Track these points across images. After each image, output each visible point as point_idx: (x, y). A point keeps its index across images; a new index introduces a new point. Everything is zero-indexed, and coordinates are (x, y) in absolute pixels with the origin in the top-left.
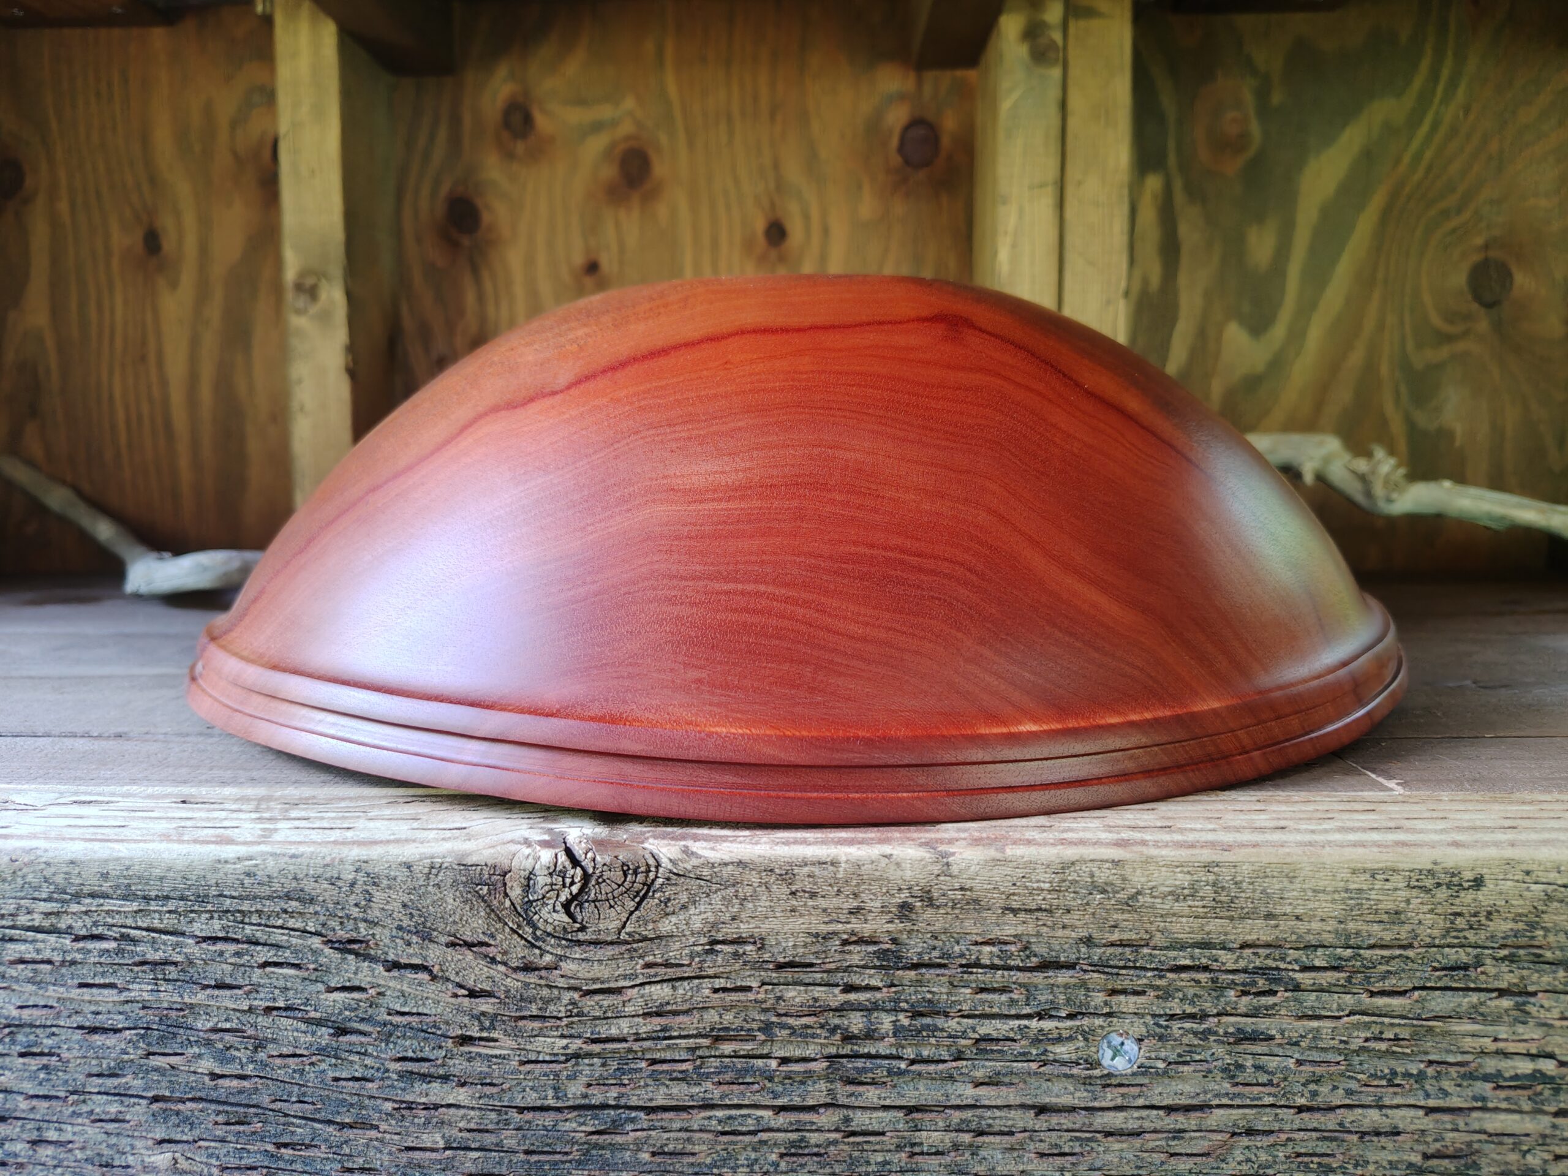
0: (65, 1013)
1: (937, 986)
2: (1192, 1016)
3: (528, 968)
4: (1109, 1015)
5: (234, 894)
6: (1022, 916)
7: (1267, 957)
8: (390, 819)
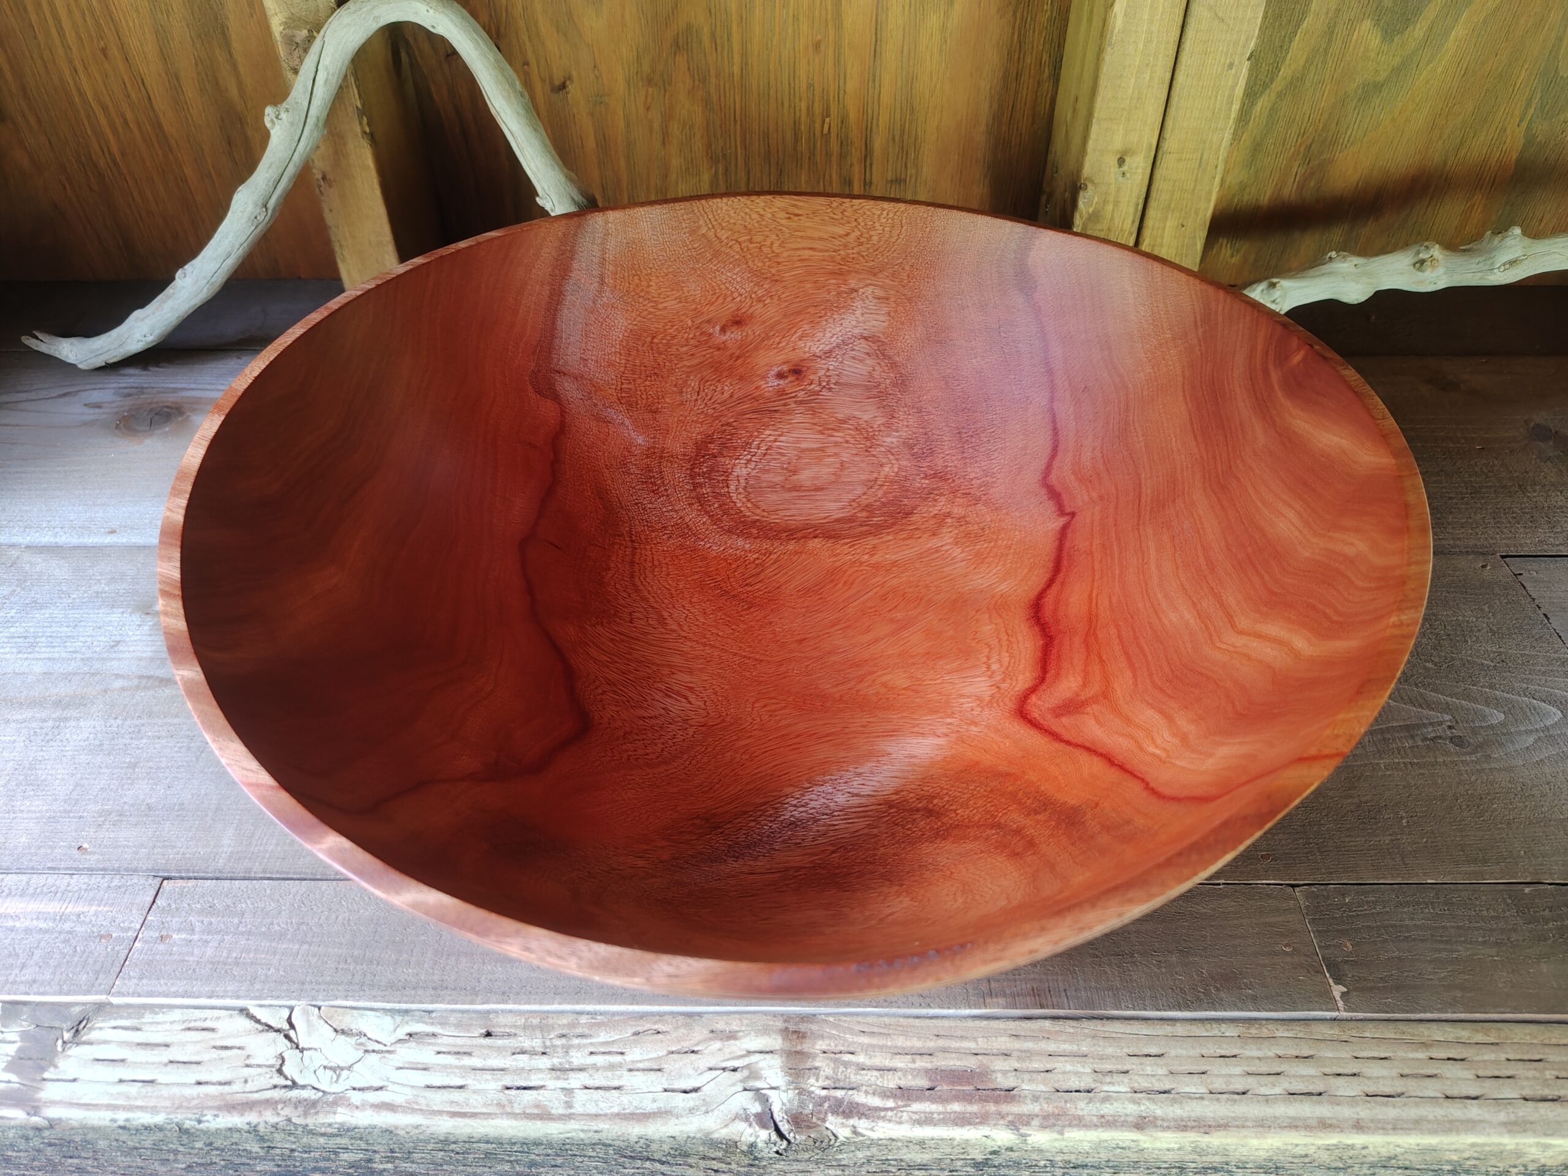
5: (560, 1143)
6: (1069, 1154)
7: (1218, 1165)
8: (644, 1070)
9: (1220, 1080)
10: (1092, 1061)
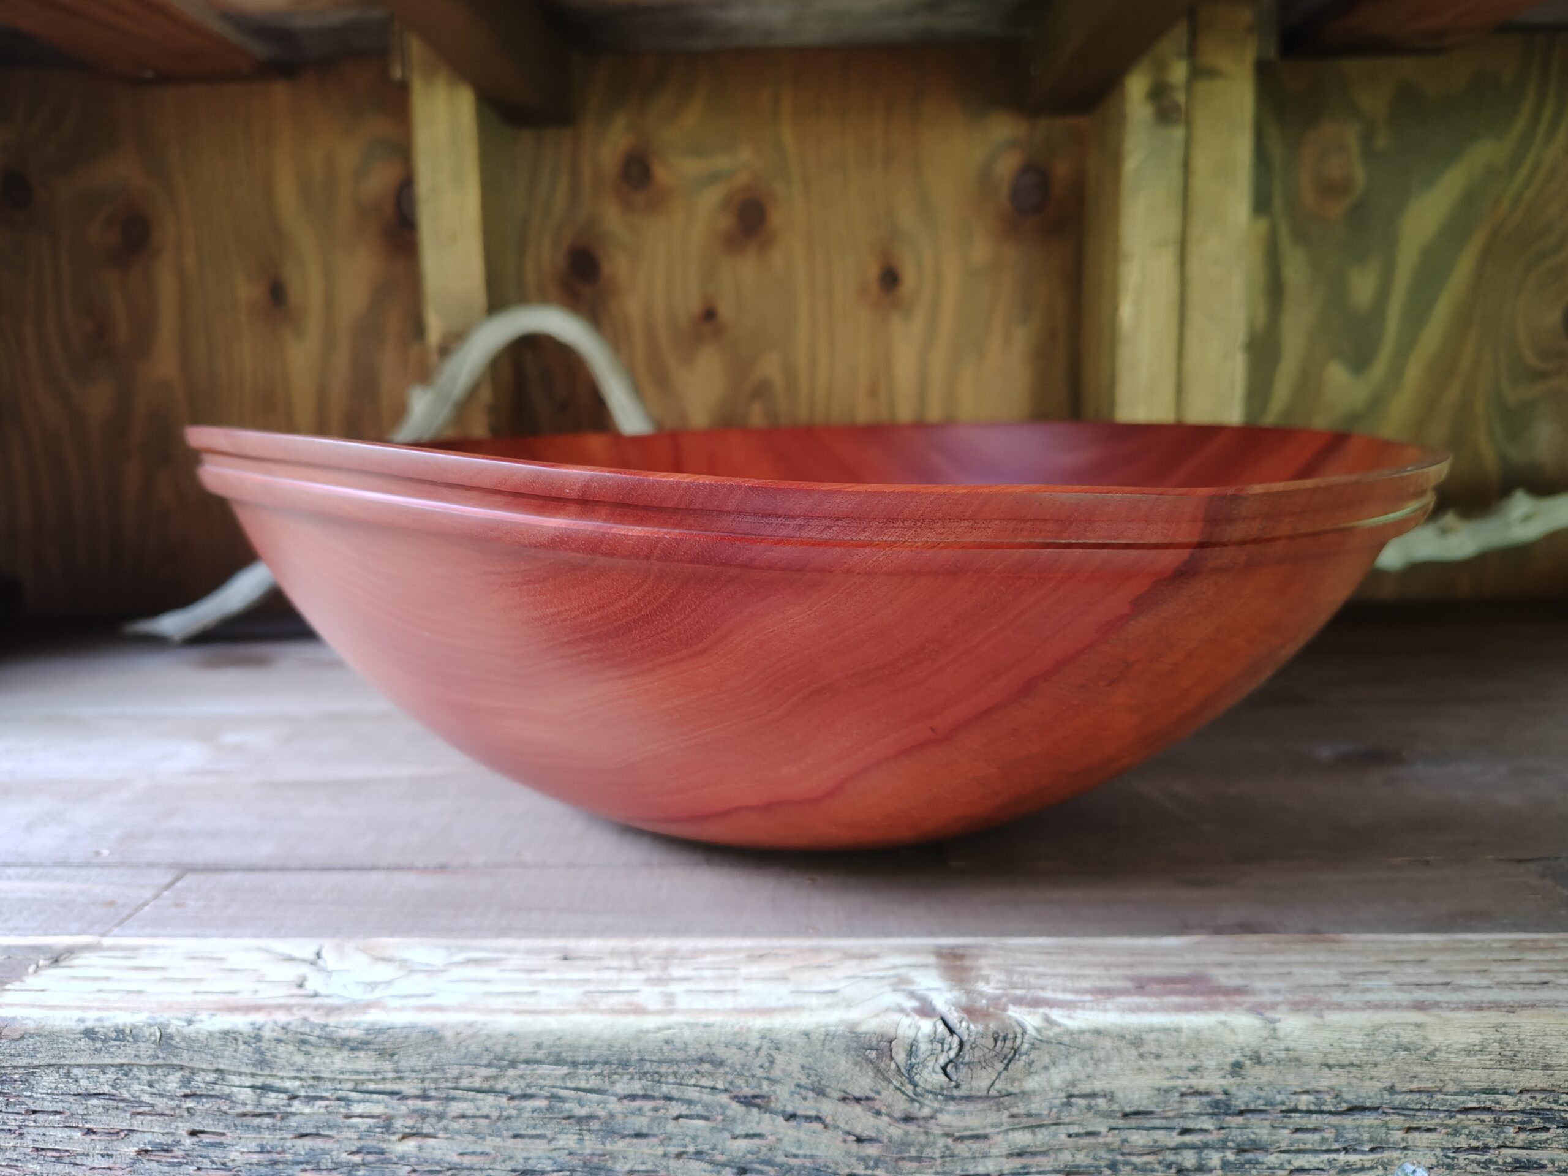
0: (500, 1158)
1: (1260, 1129)
2: (1475, 1149)
3: (908, 1119)
4: (1405, 1148)
5: (654, 1058)
6: (1336, 1070)
7: (1543, 1100)
8: (763, 979)
9: (1507, 975)
10: (1335, 966)
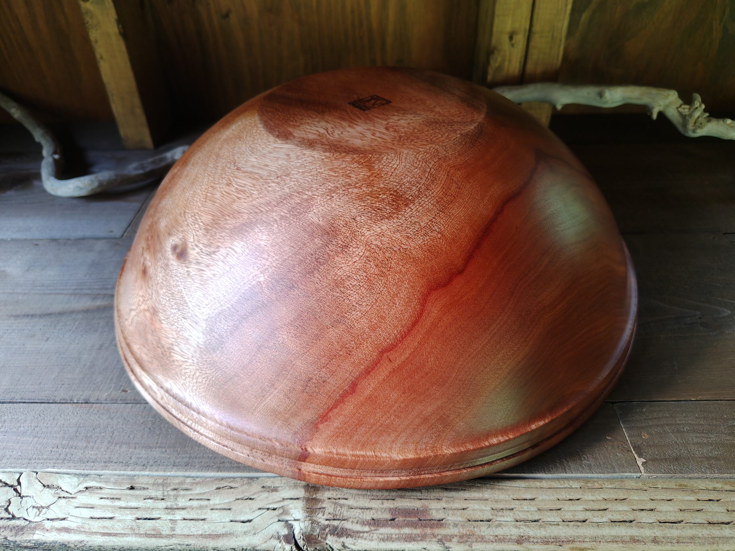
8: (220, 509)
9: (569, 514)
10: (491, 503)
